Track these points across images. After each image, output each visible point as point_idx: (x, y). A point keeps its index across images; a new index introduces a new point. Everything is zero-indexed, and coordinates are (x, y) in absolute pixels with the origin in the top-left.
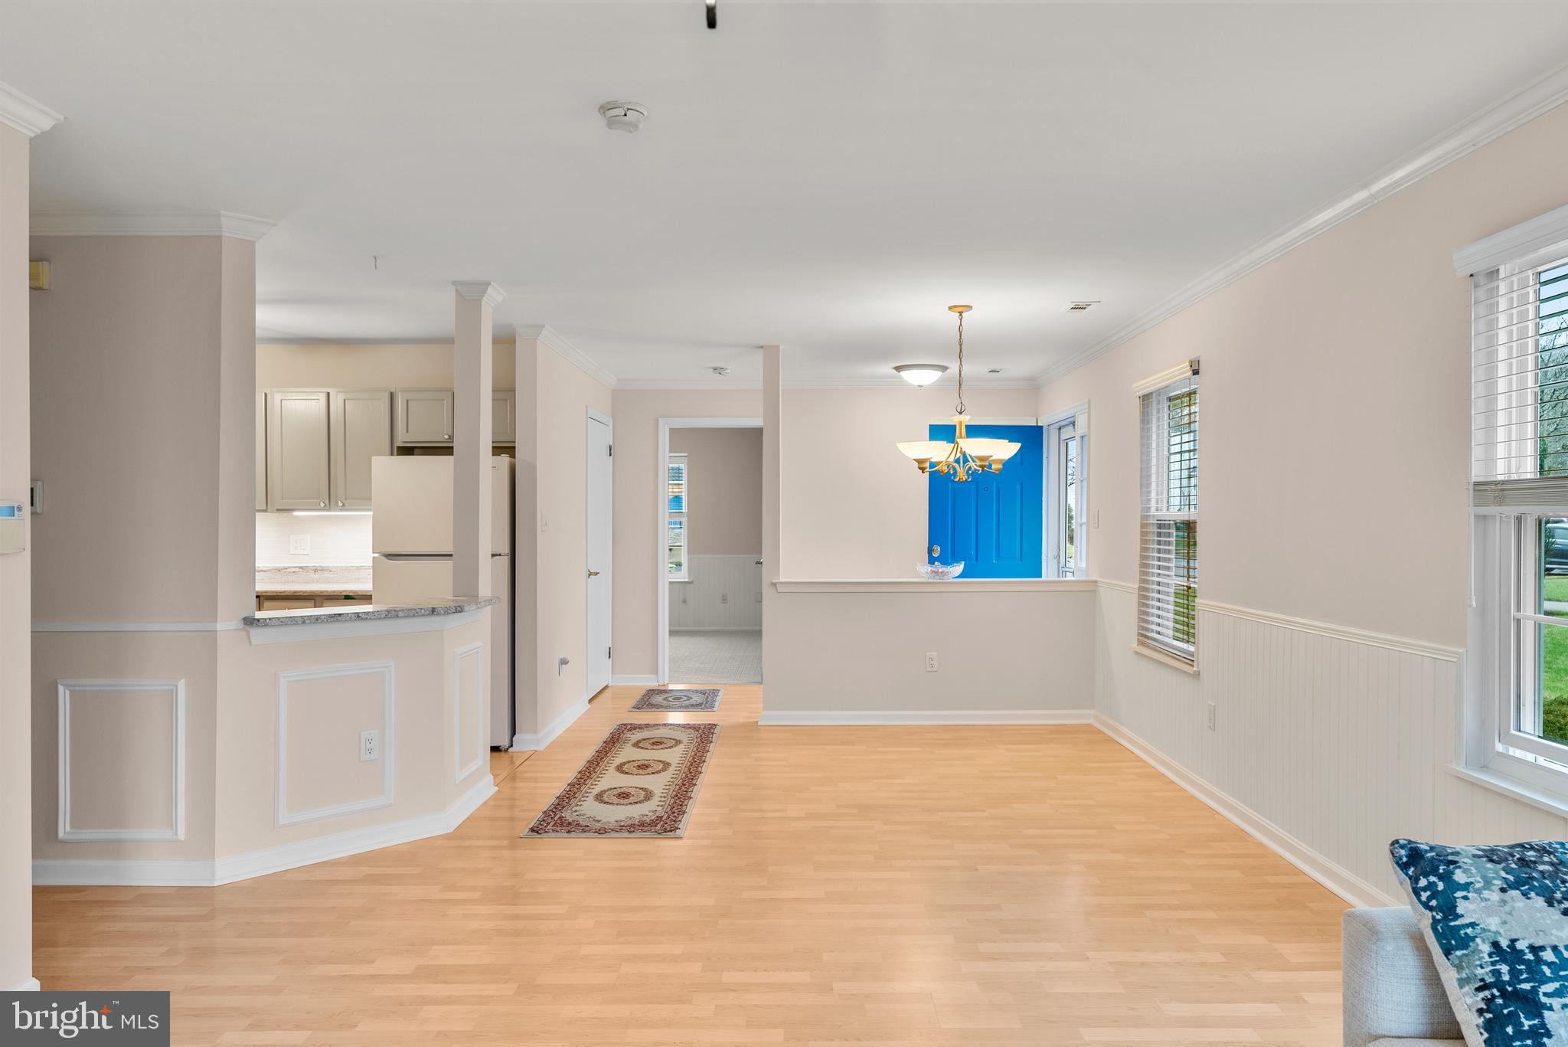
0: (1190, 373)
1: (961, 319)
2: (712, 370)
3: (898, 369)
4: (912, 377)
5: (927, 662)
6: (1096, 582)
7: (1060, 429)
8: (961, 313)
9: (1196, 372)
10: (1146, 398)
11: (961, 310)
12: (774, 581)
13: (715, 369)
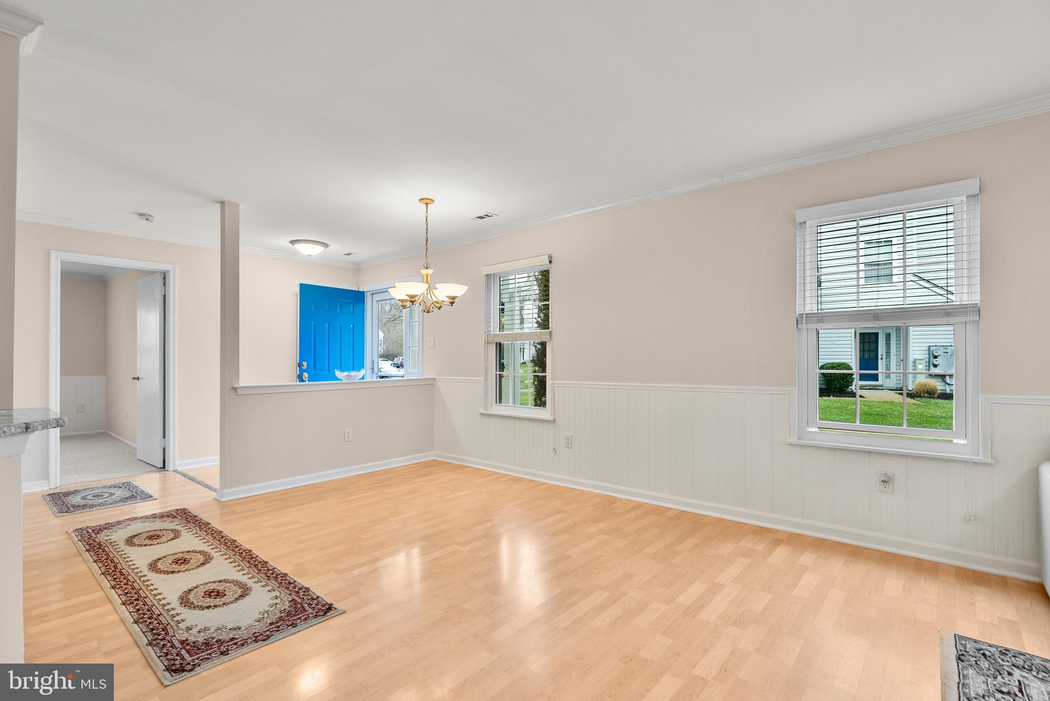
0: (548, 262)
1: (427, 208)
2: (137, 216)
3: (293, 242)
4: (304, 249)
5: (346, 435)
6: (435, 379)
7: (372, 294)
8: (427, 204)
9: (550, 262)
10: (488, 276)
11: (427, 201)
12: (235, 386)
13: (141, 215)
